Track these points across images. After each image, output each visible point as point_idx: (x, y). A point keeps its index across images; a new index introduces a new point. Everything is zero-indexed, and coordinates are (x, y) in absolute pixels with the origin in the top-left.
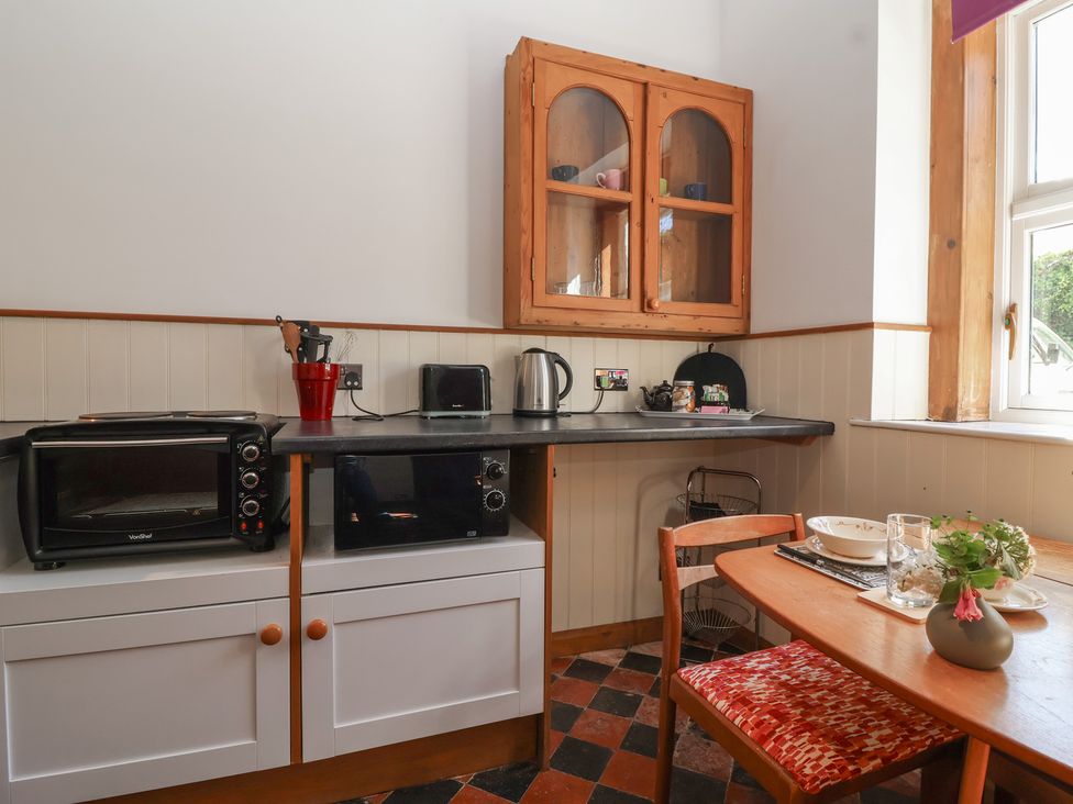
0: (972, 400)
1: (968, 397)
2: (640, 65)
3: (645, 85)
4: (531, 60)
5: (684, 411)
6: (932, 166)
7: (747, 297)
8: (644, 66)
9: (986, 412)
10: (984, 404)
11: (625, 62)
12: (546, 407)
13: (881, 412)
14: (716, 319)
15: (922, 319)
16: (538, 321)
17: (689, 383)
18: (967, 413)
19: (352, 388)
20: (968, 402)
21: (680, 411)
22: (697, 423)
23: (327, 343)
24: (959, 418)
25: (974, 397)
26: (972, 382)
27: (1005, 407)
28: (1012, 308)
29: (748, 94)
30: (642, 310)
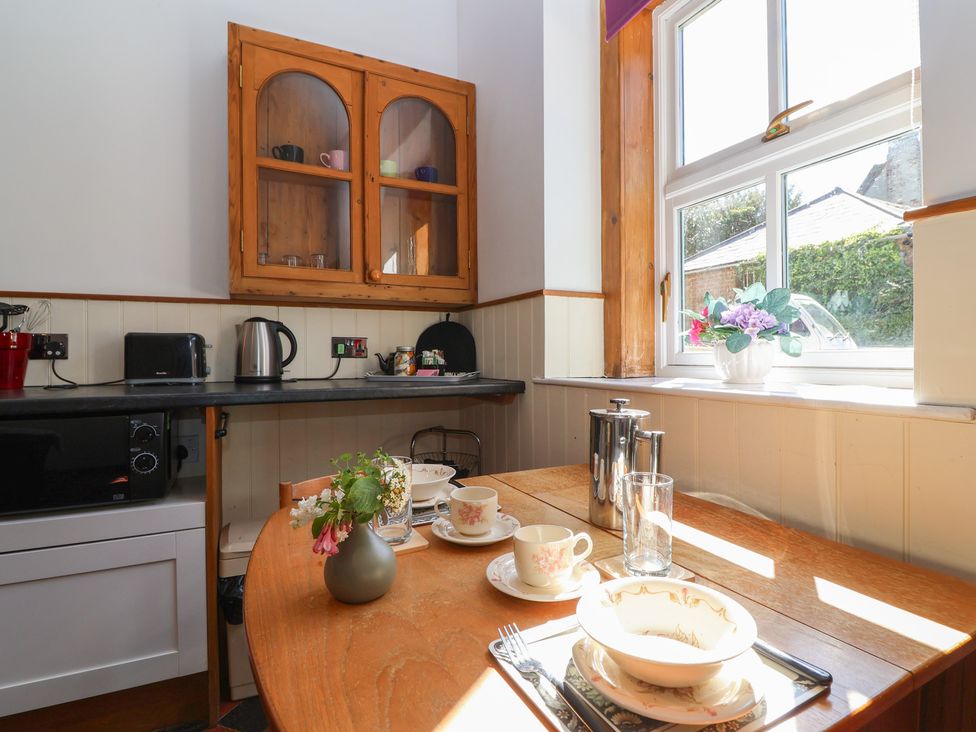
0: (636, 359)
1: (632, 355)
2: (356, 55)
3: (363, 73)
4: (238, 43)
5: (403, 374)
6: (602, 152)
7: (473, 271)
8: (361, 56)
9: (651, 369)
10: (649, 363)
11: (340, 51)
12: (266, 372)
13: (553, 371)
15: (597, 287)
16: (249, 290)
17: (409, 349)
18: (631, 370)
19: (54, 357)
20: (632, 360)
21: (399, 375)
24: (623, 375)
25: (638, 355)
26: (635, 343)
27: (665, 364)
28: (667, 277)
29: (471, 87)
30: (365, 282)
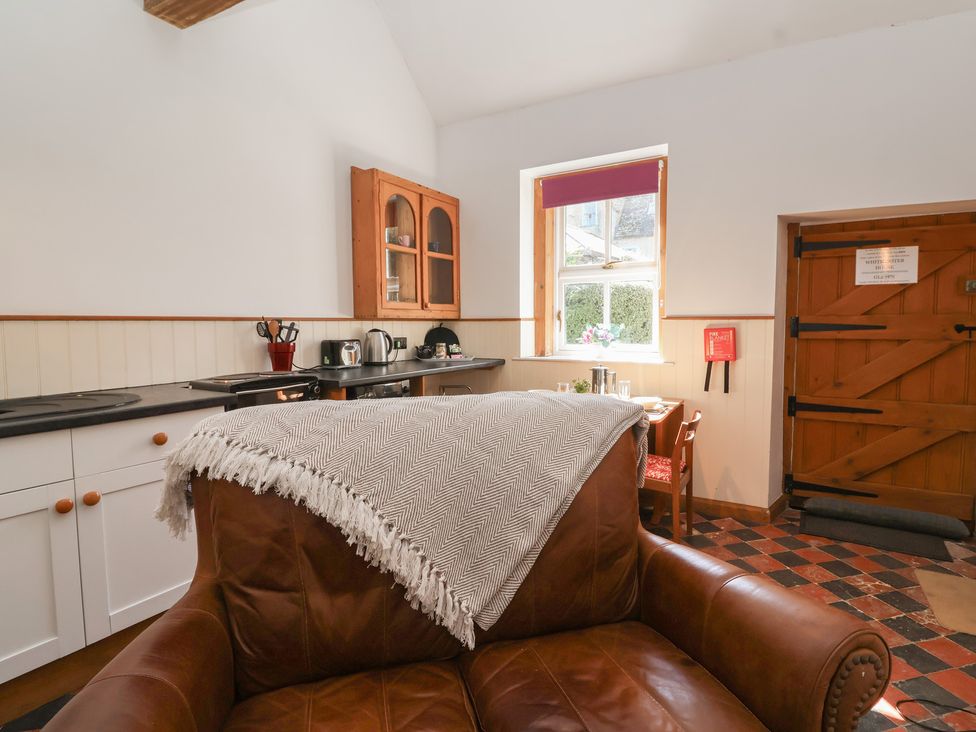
1: (548, 348)
2: (419, 185)
3: (421, 195)
4: (378, 181)
5: (443, 358)
7: (459, 300)
8: (421, 186)
9: (554, 351)
14: (437, 311)
15: (532, 316)
16: (384, 316)
17: (444, 344)
18: (548, 353)
22: (448, 364)
23: (297, 332)
24: (546, 355)
26: (549, 341)
27: (558, 350)
28: (560, 312)
29: (458, 201)
30: (422, 308)
